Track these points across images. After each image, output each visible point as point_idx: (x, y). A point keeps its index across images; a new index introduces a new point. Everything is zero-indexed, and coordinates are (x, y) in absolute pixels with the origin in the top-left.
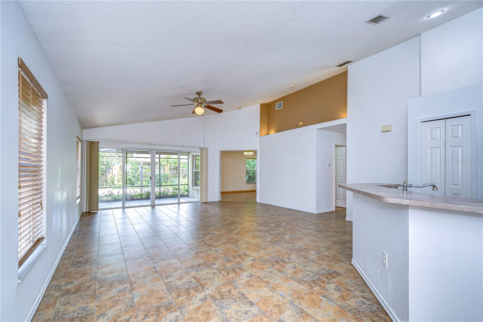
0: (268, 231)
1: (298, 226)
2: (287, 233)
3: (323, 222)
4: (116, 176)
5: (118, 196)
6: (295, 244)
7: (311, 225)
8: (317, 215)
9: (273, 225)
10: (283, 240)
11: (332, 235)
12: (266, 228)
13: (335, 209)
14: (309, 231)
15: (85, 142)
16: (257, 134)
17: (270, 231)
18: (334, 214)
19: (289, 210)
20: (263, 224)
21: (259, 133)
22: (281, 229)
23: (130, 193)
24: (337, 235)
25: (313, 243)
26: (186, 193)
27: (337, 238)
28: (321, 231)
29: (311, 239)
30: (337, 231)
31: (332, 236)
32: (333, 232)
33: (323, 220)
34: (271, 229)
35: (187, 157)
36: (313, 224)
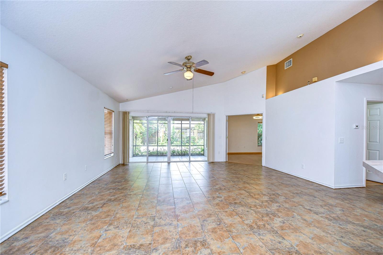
0: (255, 206)
1: (301, 205)
2: (280, 214)
3: (342, 203)
4: (162, 137)
5: (153, 152)
6: (285, 239)
7: (321, 206)
8: (335, 190)
9: (266, 198)
10: (269, 227)
11: (356, 232)
12: (255, 202)
13: (367, 183)
14: (315, 217)
15: (121, 112)
16: (263, 97)
17: (258, 207)
18: (364, 191)
19: (296, 179)
20: (255, 195)
21: (265, 96)
22: (274, 207)
23: (161, 150)
24: (364, 233)
25: (315, 243)
26: (202, 153)
27: (365, 240)
28: (336, 219)
29: (315, 232)
30: (366, 224)
31: (353, 234)
32: (358, 225)
33: (343, 201)
34: (261, 204)
35: (203, 123)
36: (325, 205)
